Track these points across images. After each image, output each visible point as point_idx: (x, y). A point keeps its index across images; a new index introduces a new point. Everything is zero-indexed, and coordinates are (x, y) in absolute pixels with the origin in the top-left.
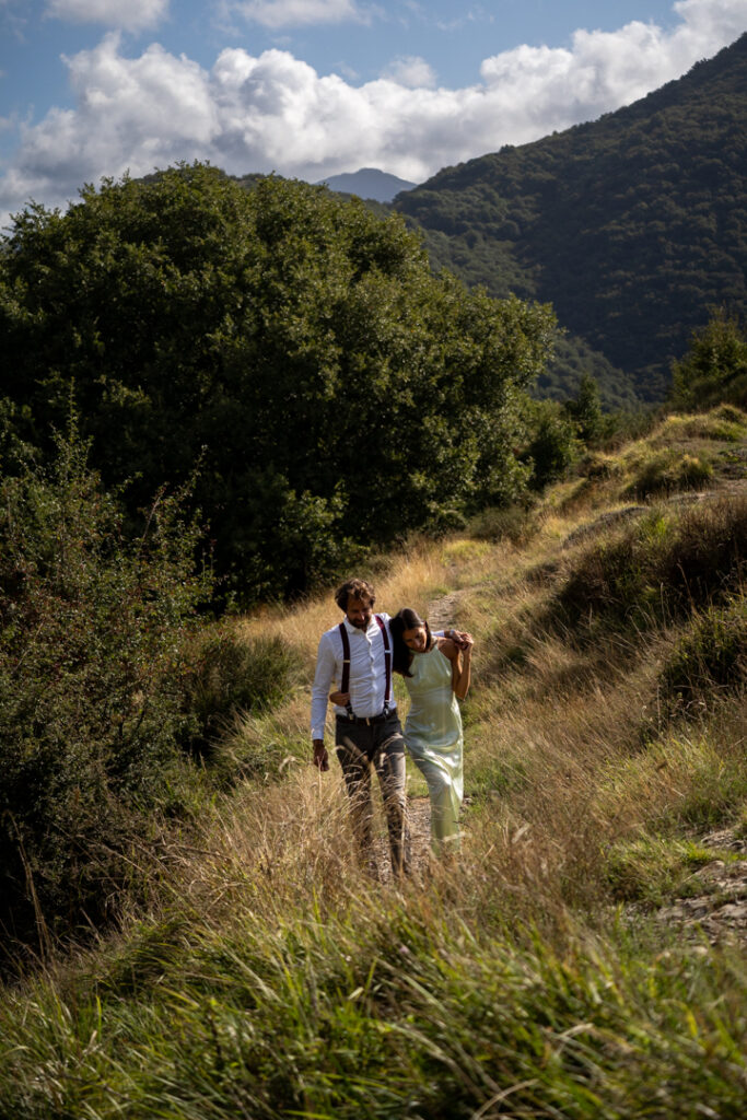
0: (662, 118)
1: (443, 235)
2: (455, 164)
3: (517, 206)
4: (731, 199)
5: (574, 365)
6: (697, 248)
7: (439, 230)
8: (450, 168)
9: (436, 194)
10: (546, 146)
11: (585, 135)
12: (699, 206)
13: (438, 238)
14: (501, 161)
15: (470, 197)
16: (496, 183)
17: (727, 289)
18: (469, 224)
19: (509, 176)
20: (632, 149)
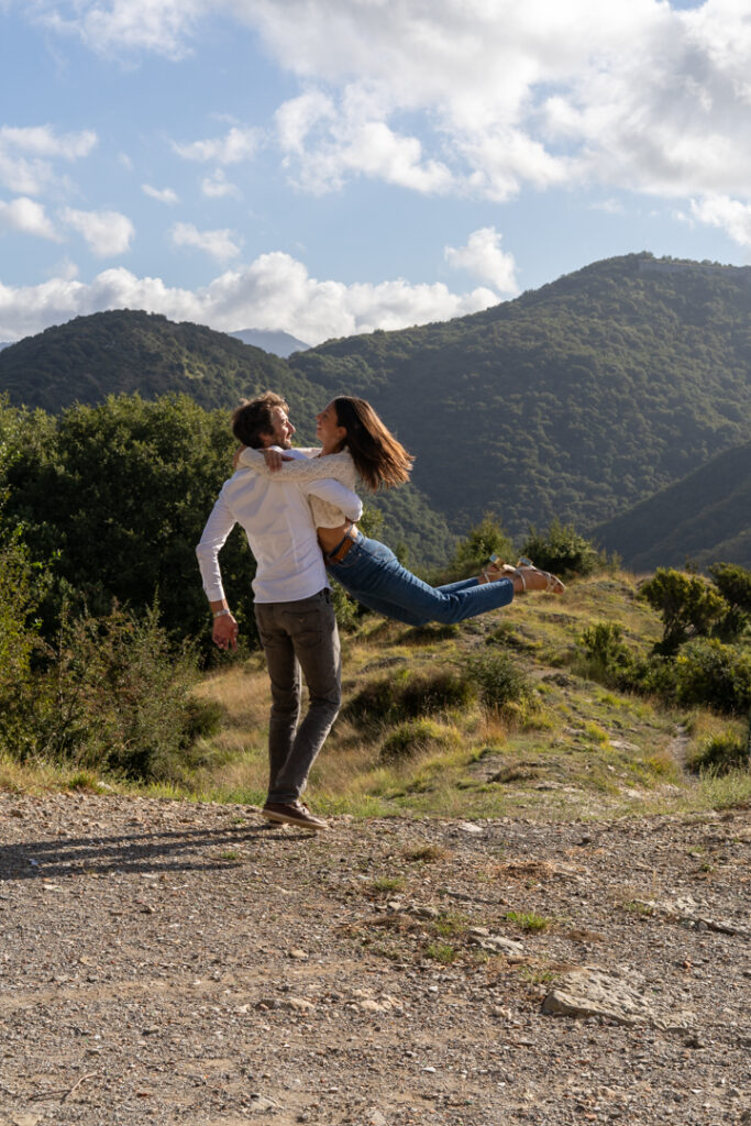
0: (495, 327)
1: (322, 388)
2: (339, 337)
3: (380, 375)
4: (537, 394)
5: (405, 499)
6: (508, 427)
7: (321, 384)
8: (334, 339)
9: (321, 356)
10: (407, 335)
11: (437, 331)
12: (513, 396)
13: (319, 390)
14: (373, 340)
15: (347, 364)
16: (367, 356)
17: (526, 460)
18: (343, 383)
19: (378, 352)
20: (469, 347)
